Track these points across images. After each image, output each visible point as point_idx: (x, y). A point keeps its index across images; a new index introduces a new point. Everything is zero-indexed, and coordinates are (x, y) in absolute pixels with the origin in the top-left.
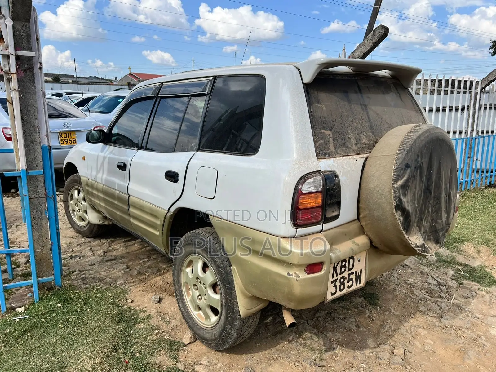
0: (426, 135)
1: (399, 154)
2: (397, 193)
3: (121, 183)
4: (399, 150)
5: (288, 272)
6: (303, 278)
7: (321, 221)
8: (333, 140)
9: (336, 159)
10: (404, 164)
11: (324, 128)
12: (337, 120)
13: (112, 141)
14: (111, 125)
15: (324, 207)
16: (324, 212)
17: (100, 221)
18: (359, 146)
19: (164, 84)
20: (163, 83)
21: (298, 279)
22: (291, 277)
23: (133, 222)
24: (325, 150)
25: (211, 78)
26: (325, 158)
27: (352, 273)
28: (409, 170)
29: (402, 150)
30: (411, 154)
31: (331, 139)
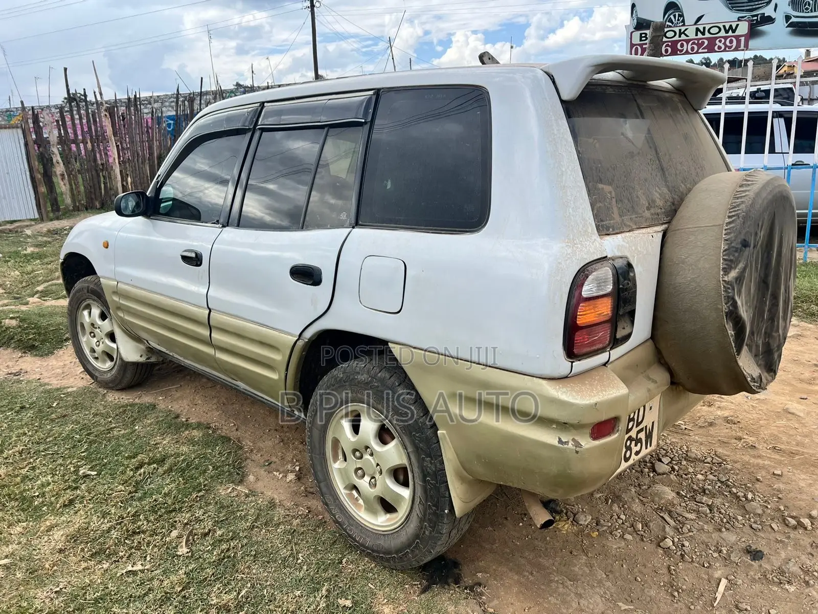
0: (769, 189)
1: (730, 223)
2: (730, 291)
3: (193, 288)
4: (729, 217)
5: (560, 439)
6: (587, 446)
7: (609, 345)
8: (616, 201)
9: (623, 235)
10: (739, 240)
11: (601, 181)
12: (618, 166)
13: (161, 211)
14: (158, 182)
15: (614, 321)
16: (614, 330)
17: (141, 356)
18: (652, 211)
19: (266, 104)
20: (263, 103)
21: (578, 449)
22: (566, 446)
23: (218, 358)
24: (607, 220)
25: (371, 93)
26: (608, 235)
27: (641, 430)
28: (747, 251)
29: (734, 216)
30: (749, 223)
31: (614, 200)
